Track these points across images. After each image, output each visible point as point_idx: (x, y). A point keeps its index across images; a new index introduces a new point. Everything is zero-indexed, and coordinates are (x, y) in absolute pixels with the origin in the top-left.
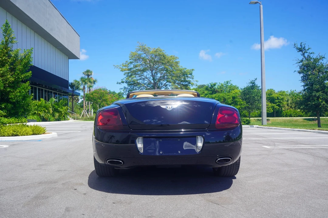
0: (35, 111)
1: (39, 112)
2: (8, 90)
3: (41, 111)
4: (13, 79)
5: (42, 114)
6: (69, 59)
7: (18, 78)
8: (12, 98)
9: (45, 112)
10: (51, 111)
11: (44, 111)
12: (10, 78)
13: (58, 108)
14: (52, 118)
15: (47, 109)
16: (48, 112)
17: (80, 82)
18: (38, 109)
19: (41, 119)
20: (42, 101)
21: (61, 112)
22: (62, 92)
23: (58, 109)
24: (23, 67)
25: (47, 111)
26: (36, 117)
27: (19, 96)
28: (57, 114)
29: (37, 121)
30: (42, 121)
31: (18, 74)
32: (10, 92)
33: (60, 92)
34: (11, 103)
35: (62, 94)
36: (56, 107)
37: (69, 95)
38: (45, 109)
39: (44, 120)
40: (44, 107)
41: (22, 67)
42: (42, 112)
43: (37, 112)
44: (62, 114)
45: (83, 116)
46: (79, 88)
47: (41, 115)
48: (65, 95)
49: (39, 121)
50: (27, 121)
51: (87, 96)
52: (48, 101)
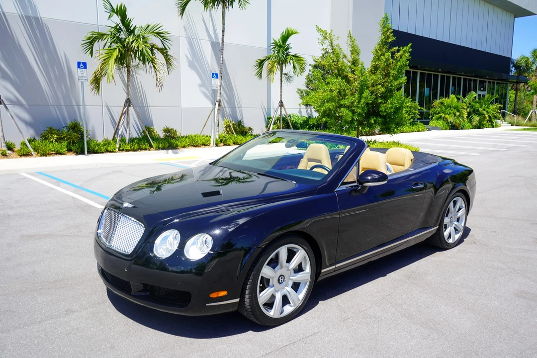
0: (441, 114)
1: (447, 116)
2: (379, 101)
3: (450, 113)
4: (384, 90)
5: (451, 119)
6: (515, 17)
7: (392, 86)
8: (382, 111)
9: (455, 115)
10: (466, 115)
11: (453, 113)
12: (381, 88)
13: (480, 109)
14: (468, 125)
15: (458, 111)
16: (459, 116)
17: (531, 60)
18: (445, 110)
19: (448, 126)
20: (453, 99)
21: (484, 114)
22: (496, 78)
23: (478, 110)
24: (398, 71)
25: (458, 114)
26: (441, 123)
27: (392, 108)
28: (476, 119)
29: (443, 129)
30: (449, 129)
31: (392, 81)
32: (380, 103)
33: (492, 80)
34: (381, 116)
35: (496, 82)
36: (477, 106)
37: (509, 83)
38: (456, 111)
39: (454, 127)
40: (454, 109)
41: (396, 72)
42: (450, 115)
43: (443, 116)
44: (485, 118)
45: (530, 119)
46: (531, 69)
47: (449, 120)
48: (501, 83)
49: (446, 129)
50: (427, 128)
51: (533, 87)
52: (464, 96)
